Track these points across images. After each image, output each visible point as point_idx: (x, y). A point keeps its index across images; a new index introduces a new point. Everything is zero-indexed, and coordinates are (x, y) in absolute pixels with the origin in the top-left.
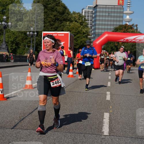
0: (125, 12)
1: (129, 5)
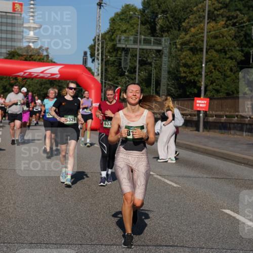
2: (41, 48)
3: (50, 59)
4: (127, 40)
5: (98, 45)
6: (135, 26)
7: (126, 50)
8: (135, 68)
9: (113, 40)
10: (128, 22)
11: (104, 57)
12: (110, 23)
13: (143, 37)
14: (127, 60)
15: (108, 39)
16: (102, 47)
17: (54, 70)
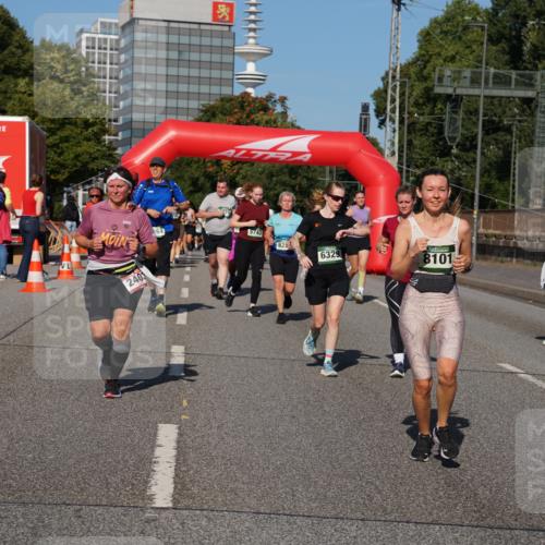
0: (238, 49)
1: (254, 22)
2: (270, 97)
3: (289, 120)
4: (457, 77)
5: (394, 90)
6: (474, 47)
7: (455, 100)
8: (474, 138)
9: (425, 79)
10: (460, 38)
11: (406, 116)
12: (418, 41)
13: (492, 70)
14: (455, 120)
15: (413, 76)
16: (402, 94)
17: (299, 145)
